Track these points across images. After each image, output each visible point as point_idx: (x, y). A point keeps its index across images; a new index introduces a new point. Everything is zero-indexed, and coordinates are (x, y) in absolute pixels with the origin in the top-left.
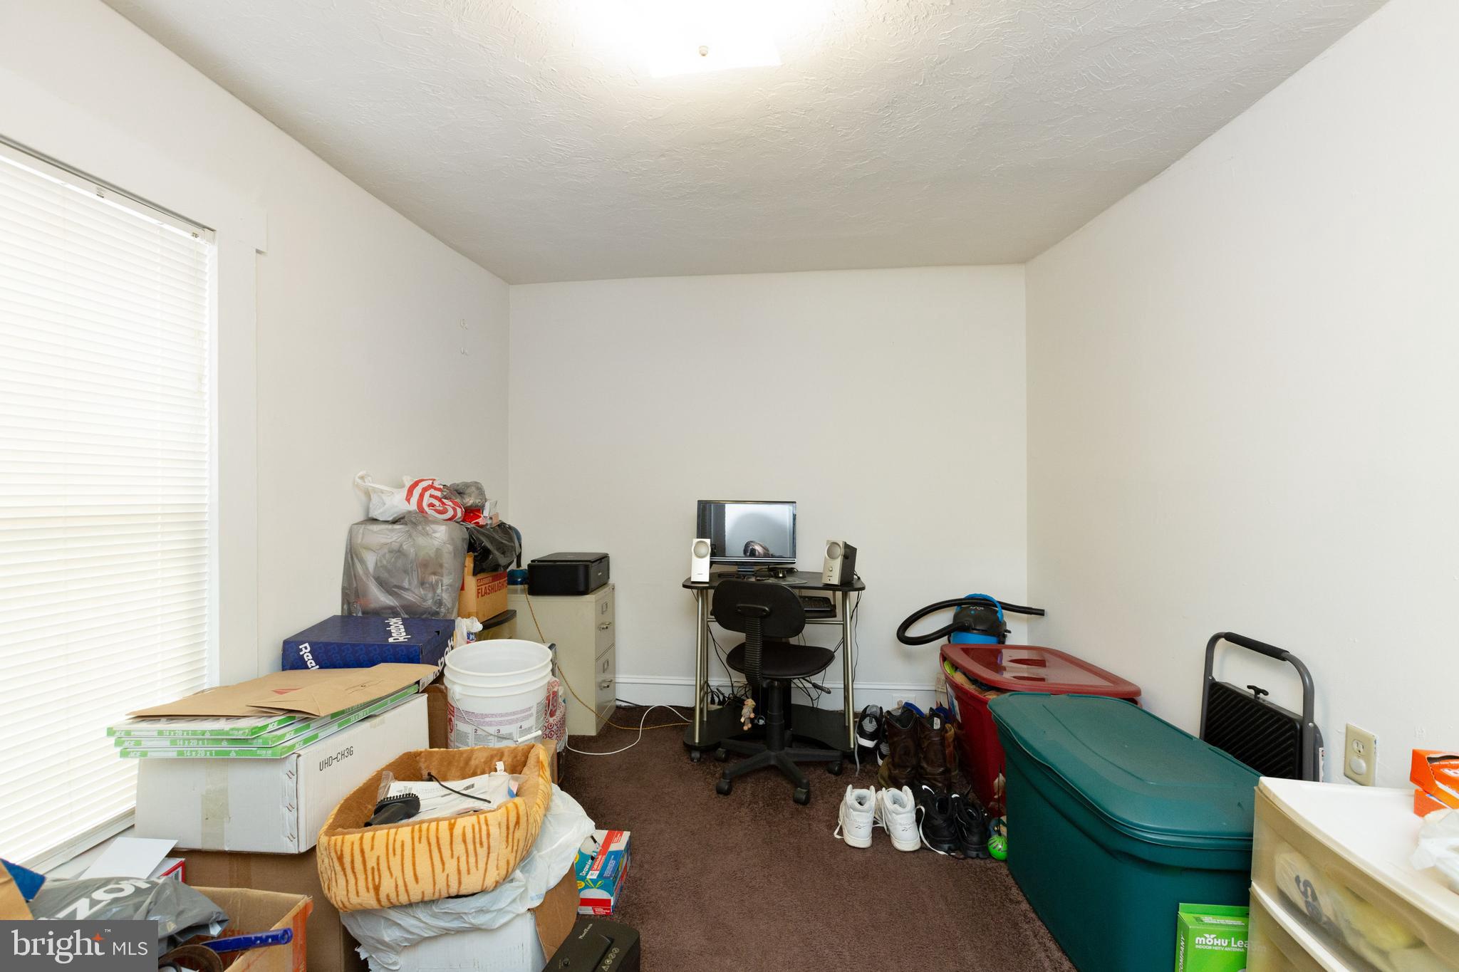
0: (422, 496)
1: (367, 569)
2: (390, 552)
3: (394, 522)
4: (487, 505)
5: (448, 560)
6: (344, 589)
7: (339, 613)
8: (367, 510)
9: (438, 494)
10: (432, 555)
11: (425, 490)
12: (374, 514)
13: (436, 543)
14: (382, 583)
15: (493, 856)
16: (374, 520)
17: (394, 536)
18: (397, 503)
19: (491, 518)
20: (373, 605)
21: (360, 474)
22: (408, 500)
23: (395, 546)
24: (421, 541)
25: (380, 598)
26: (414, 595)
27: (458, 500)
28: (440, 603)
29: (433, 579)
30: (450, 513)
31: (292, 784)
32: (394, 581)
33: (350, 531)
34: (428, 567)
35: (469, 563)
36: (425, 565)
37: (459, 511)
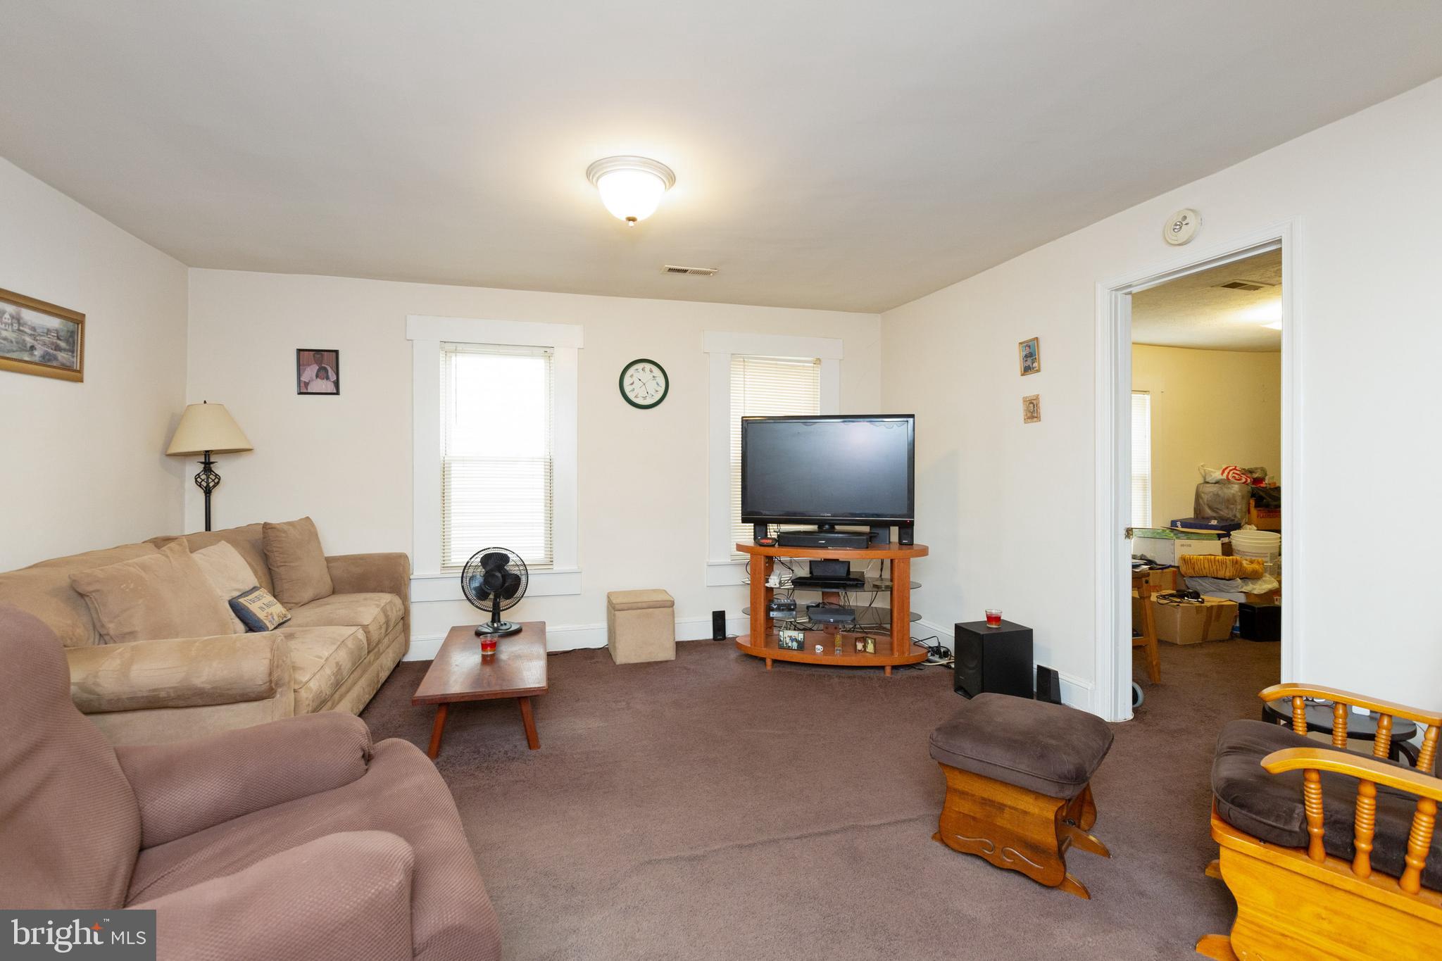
0: (1229, 473)
1: (1203, 501)
2: (1214, 495)
3: (1215, 483)
4: (1267, 478)
5: (1238, 499)
6: (1195, 509)
7: (1193, 517)
8: (1205, 478)
9: (1238, 472)
10: (1231, 496)
11: (1231, 470)
12: (1207, 480)
13: (1232, 491)
14: (1210, 508)
15: (1228, 569)
16: (1208, 483)
17: (1214, 489)
18: (1217, 475)
19: (1269, 484)
20: (1206, 516)
21: (1202, 464)
22: (1222, 474)
23: (1216, 493)
24: (1225, 490)
25: (1209, 512)
26: (1224, 513)
27: (1249, 475)
28: (1235, 516)
29: (1232, 506)
30: (1244, 480)
31: (1172, 547)
32: (1216, 506)
33: (1197, 487)
34: (1230, 502)
35: (1252, 502)
36: (1228, 500)
37: (1249, 481)
